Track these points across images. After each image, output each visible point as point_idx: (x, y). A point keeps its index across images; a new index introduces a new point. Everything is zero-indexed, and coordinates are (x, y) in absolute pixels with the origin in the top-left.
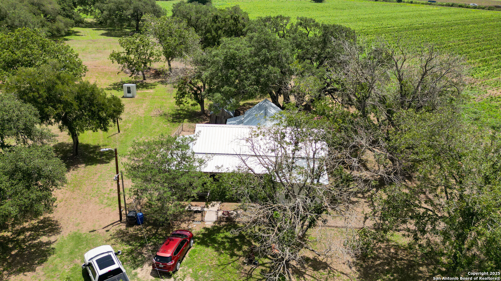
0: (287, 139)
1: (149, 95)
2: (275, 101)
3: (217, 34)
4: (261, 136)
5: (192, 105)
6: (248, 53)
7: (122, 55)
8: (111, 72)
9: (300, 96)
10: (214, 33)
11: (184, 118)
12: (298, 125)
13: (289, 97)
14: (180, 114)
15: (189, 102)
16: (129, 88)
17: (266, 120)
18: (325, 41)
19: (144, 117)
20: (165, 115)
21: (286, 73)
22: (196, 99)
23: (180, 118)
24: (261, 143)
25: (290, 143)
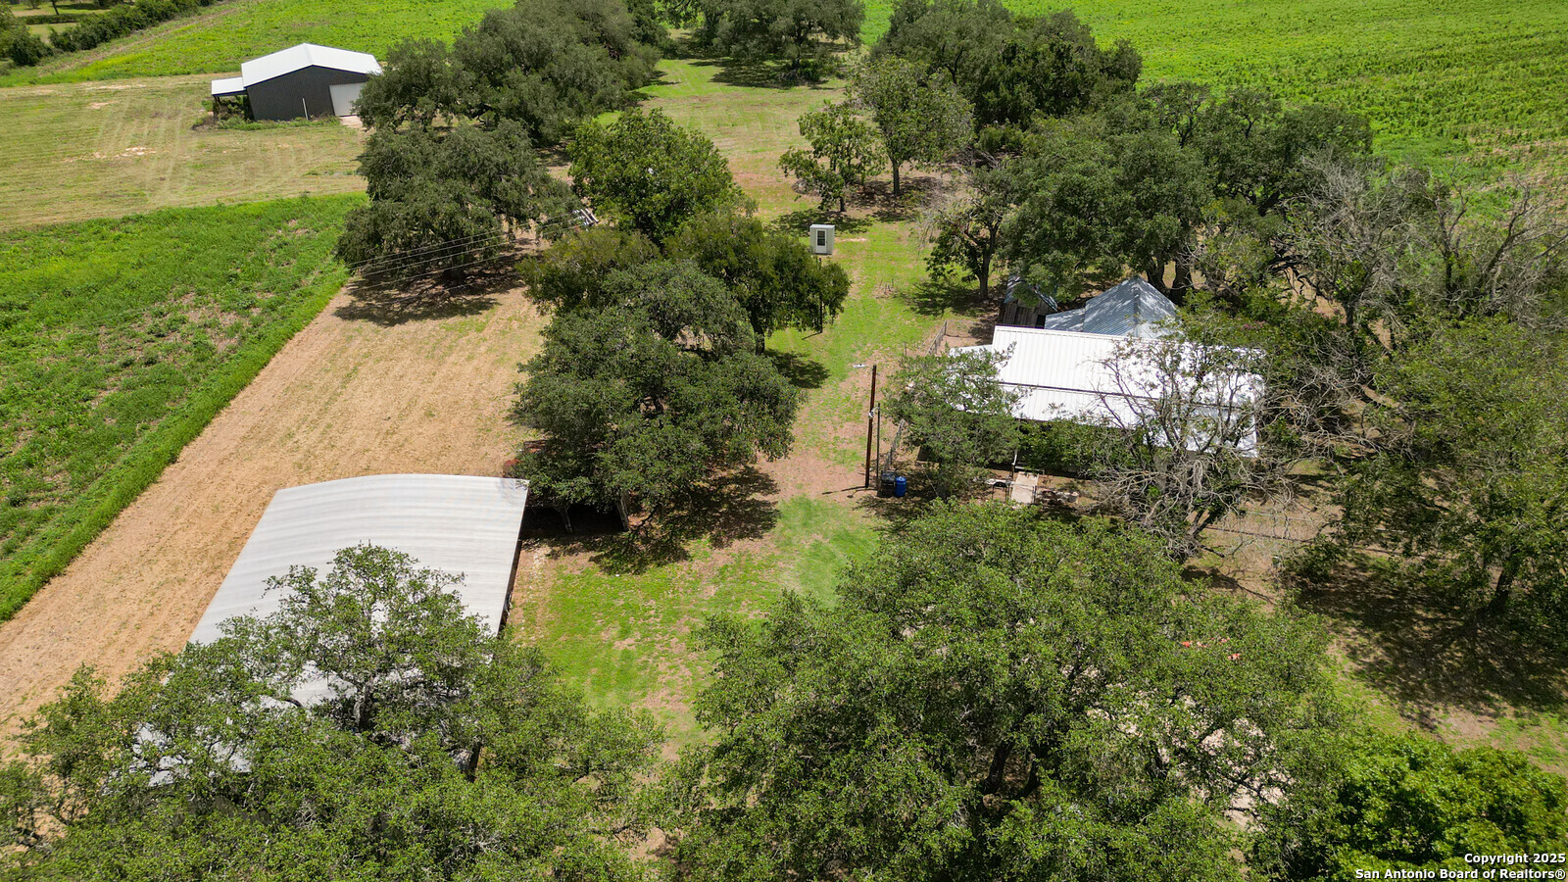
0: (1185, 365)
1: (861, 250)
2: (1156, 280)
3: (1013, 94)
4: (1133, 358)
5: (964, 279)
6: (1110, 182)
7: (805, 157)
8: (766, 190)
9: (1214, 276)
10: (1004, 92)
11: (943, 307)
12: (1208, 341)
13: (1189, 276)
14: (932, 296)
15: (958, 271)
16: (821, 235)
17: (1137, 322)
18: (1287, 150)
19: (862, 301)
20: (903, 296)
21: (1190, 221)
22: (971, 265)
23: (934, 305)
24: (1134, 370)
25: (1190, 374)
